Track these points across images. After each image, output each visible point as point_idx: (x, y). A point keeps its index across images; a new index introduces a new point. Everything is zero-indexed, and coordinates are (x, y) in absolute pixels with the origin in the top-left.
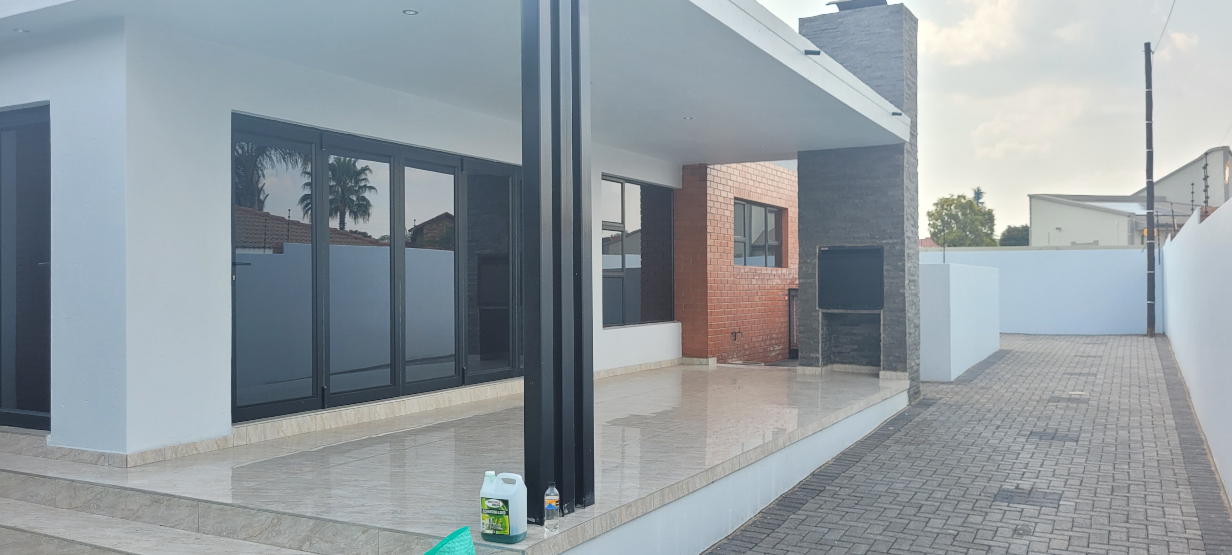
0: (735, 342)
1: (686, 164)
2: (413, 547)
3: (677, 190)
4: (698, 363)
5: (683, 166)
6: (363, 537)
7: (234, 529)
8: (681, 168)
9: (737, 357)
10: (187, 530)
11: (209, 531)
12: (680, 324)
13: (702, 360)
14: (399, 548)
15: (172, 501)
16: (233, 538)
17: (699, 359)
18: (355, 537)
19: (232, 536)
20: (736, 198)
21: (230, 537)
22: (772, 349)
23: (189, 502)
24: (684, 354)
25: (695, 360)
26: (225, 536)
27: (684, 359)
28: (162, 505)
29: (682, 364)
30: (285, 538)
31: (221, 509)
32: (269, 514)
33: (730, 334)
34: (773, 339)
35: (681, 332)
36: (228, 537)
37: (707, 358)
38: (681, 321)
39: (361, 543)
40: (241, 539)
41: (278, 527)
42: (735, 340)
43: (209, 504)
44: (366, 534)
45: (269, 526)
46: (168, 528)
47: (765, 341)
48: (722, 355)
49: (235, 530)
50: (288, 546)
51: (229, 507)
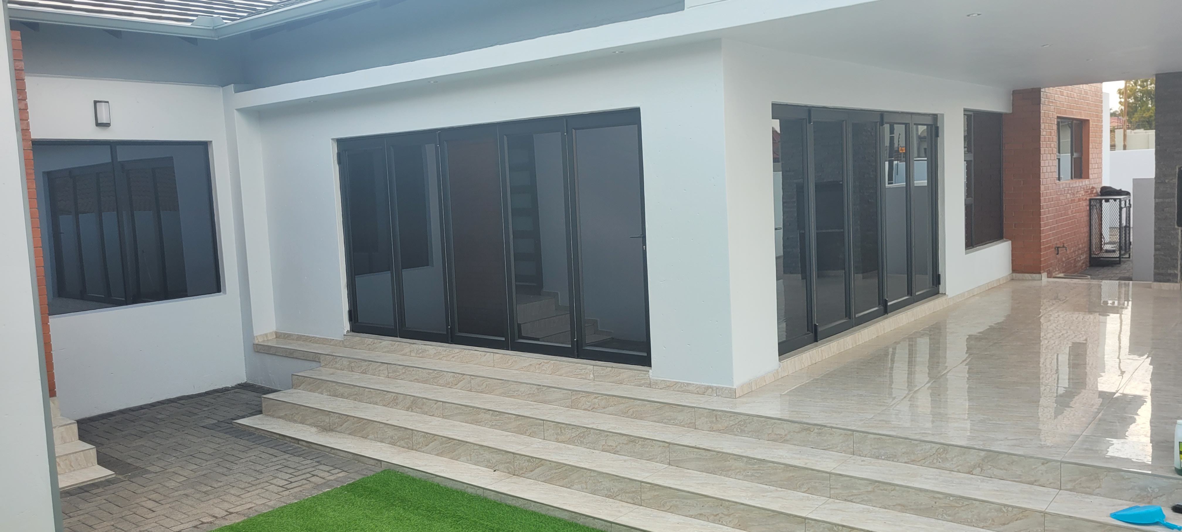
0: (1057, 256)
1: (1015, 89)
2: (1101, 478)
3: (1006, 114)
4: (1030, 278)
5: (1013, 91)
6: (1043, 468)
7: (894, 454)
8: (1012, 92)
9: (1058, 270)
10: (841, 453)
11: (866, 455)
12: (1010, 242)
13: (1034, 275)
14: (1085, 478)
15: (823, 430)
16: (893, 461)
17: (1031, 275)
18: (1034, 467)
19: (891, 459)
20: (1058, 117)
21: (889, 461)
22: (1079, 259)
23: (842, 431)
24: (1015, 269)
25: (1027, 276)
26: (884, 459)
27: (1014, 274)
28: (813, 433)
29: (1012, 279)
30: (952, 464)
31: (879, 439)
32: (933, 445)
33: (1054, 249)
34: (1079, 249)
35: (1011, 249)
36: (887, 460)
37: (1040, 273)
38: (1010, 239)
39: (1040, 472)
40: (902, 462)
41: (944, 455)
42: (1058, 254)
43: (865, 434)
44: (1046, 465)
45: (934, 454)
46: (819, 450)
47: (1074, 252)
48: (1049, 270)
49: (896, 456)
50: (956, 470)
51: (888, 438)
